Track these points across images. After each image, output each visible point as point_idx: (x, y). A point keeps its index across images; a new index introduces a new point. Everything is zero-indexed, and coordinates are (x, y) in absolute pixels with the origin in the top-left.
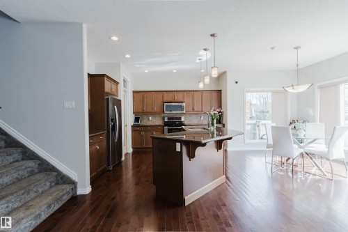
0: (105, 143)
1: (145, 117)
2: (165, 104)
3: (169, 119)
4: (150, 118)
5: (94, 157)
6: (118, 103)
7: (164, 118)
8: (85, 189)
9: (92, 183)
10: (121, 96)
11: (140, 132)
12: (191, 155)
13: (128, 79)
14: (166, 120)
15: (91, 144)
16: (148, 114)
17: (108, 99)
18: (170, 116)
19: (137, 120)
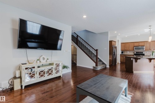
0: (112, 58)
1: (126, 52)
2: (135, 47)
3: (136, 52)
4: (128, 52)
5: (110, 61)
6: (116, 47)
7: (134, 52)
8: (108, 66)
9: (109, 66)
10: (117, 45)
11: (123, 56)
12: (136, 61)
13: (119, 40)
14: (135, 53)
15: (109, 58)
16: (127, 50)
17: (113, 47)
18: (137, 51)
19: (122, 52)
